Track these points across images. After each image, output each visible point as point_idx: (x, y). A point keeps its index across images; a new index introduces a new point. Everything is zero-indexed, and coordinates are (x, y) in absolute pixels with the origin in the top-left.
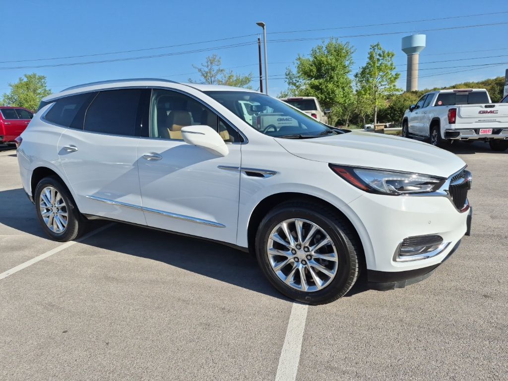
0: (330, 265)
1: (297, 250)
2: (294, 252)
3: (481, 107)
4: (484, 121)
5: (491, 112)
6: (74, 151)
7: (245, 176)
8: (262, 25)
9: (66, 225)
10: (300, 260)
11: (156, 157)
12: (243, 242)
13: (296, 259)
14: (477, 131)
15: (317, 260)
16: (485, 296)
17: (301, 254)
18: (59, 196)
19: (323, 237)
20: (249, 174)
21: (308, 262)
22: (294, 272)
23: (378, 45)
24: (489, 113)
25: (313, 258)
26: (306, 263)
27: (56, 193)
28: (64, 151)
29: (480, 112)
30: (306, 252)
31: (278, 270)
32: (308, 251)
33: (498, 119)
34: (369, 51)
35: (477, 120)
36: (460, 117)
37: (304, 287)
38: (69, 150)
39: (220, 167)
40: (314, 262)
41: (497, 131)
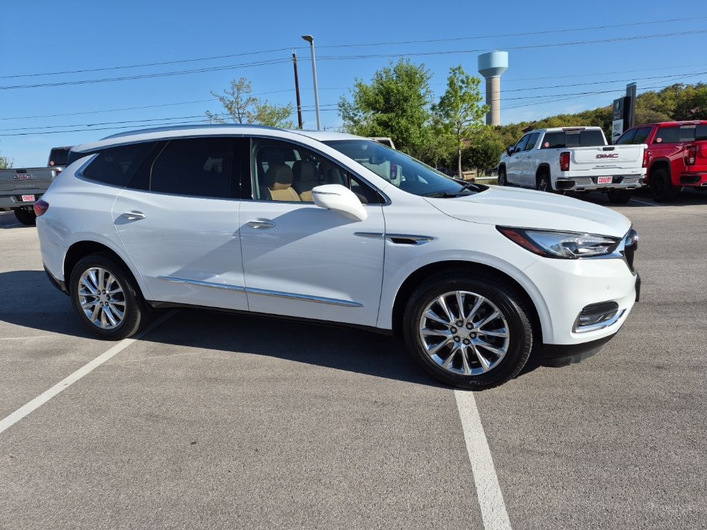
0: (498, 342)
1: (457, 328)
2: (454, 330)
3: (599, 149)
4: (603, 167)
5: (610, 156)
6: (139, 218)
7: (390, 243)
8: (309, 39)
9: (122, 318)
10: (462, 340)
11: (266, 224)
12: (386, 323)
13: (457, 339)
14: (594, 179)
15: (482, 338)
16: (659, 367)
17: (463, 333)
18: (112, 279)
19: (491, 311)
20: (396, 241)
21: (472, 341)
22: (453, 355)
23: (459, 68)
24: (608, 157)
25: (478, 335)
26: (470, 342)
27: (107, 276)
28: (123, 219)
29: (597, 157)
30: (470, 329)
31: (433, 354)
32: (472, 328)
33: (618, 165)
34: (449, 76)
35: (594, 166)
36: (575, 162)
37: (468, 371)
38: (130, 218)
39: (357, 234)
40: (479, 340)
41: (617, 179)
